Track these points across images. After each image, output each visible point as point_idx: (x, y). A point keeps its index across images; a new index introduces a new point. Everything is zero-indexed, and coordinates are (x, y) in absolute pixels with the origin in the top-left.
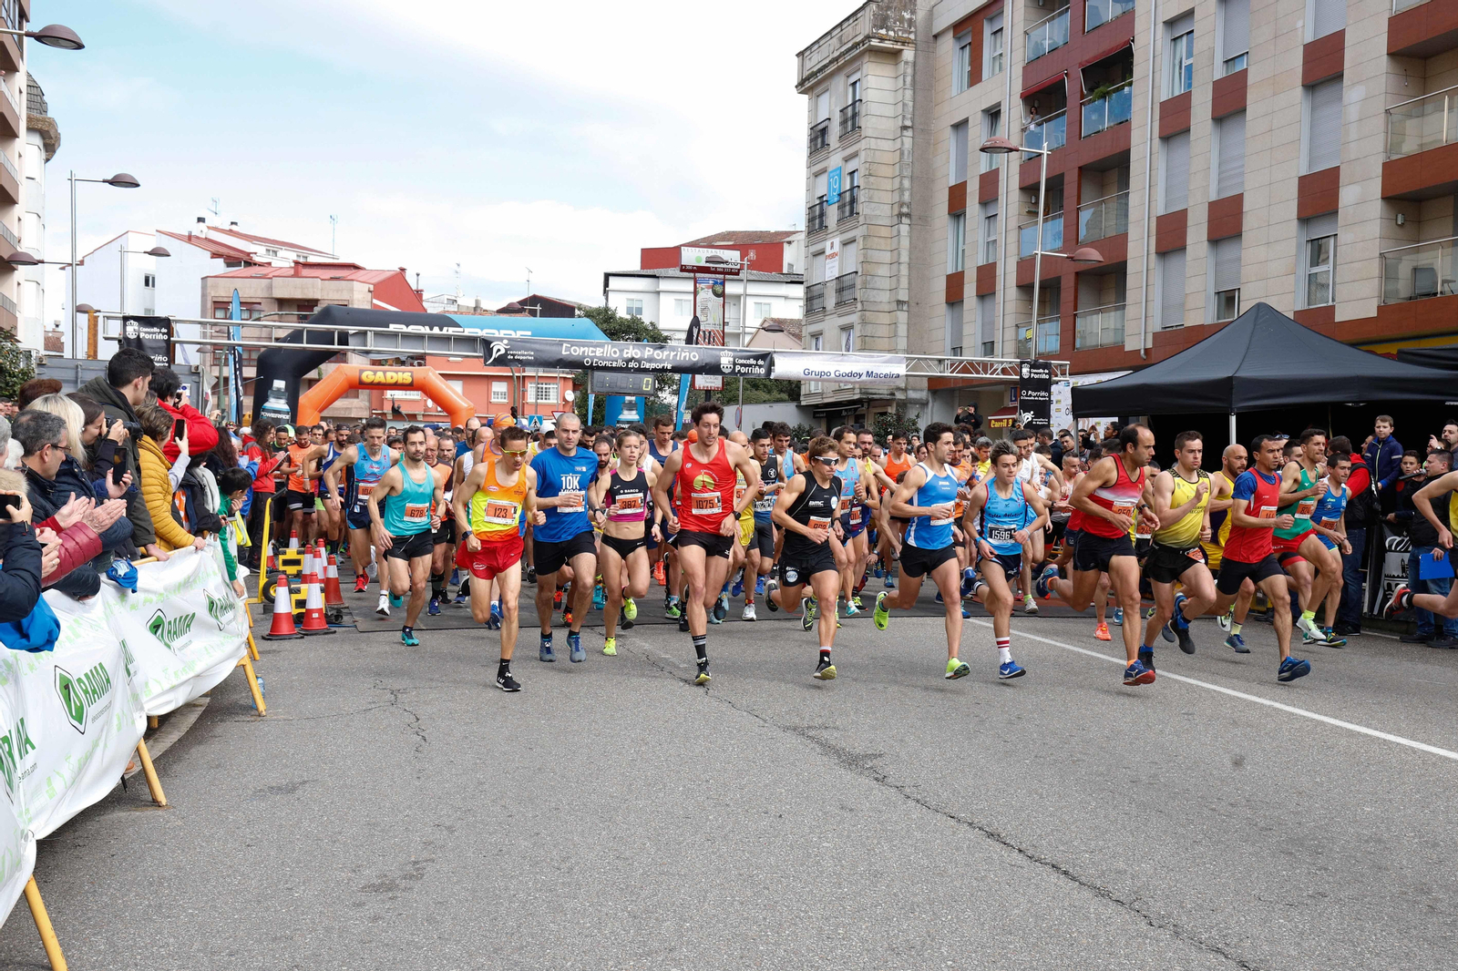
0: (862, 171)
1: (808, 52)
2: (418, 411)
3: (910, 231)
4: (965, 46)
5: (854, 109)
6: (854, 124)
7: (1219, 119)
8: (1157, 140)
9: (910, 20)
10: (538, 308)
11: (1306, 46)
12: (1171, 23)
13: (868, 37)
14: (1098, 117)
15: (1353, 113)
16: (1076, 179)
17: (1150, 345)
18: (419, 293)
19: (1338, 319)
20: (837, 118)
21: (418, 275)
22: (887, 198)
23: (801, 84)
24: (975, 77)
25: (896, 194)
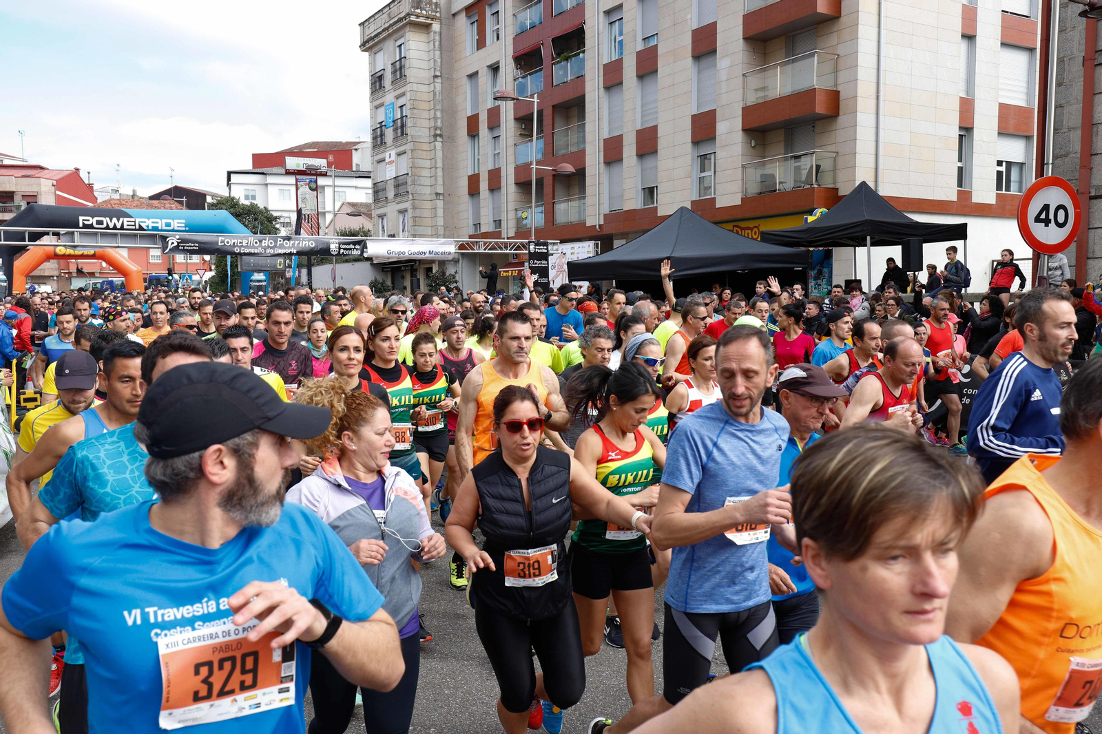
0: (408, 106)
1: (367, 23)
2: (96, 270)
3: (443, 146)
4: (474, 22)
5: (401, 63)
6: (401, 73)
7: (641, 76)
8: (602, 89)
9: (436, 3)
10: (184, 199)
11: (694, 32)
12: (608, 13)
13: (408, 15)
14: (563, 72)
15: (723, 75)
16: (551, 113)
17: (602, 222)
18: (90, 186)
19: (718, 205)
20: (389, 69)
21: (89, 173)
22: (426, 124)
23: (363, 45)
24: (481, 44)
25: (432, 121)
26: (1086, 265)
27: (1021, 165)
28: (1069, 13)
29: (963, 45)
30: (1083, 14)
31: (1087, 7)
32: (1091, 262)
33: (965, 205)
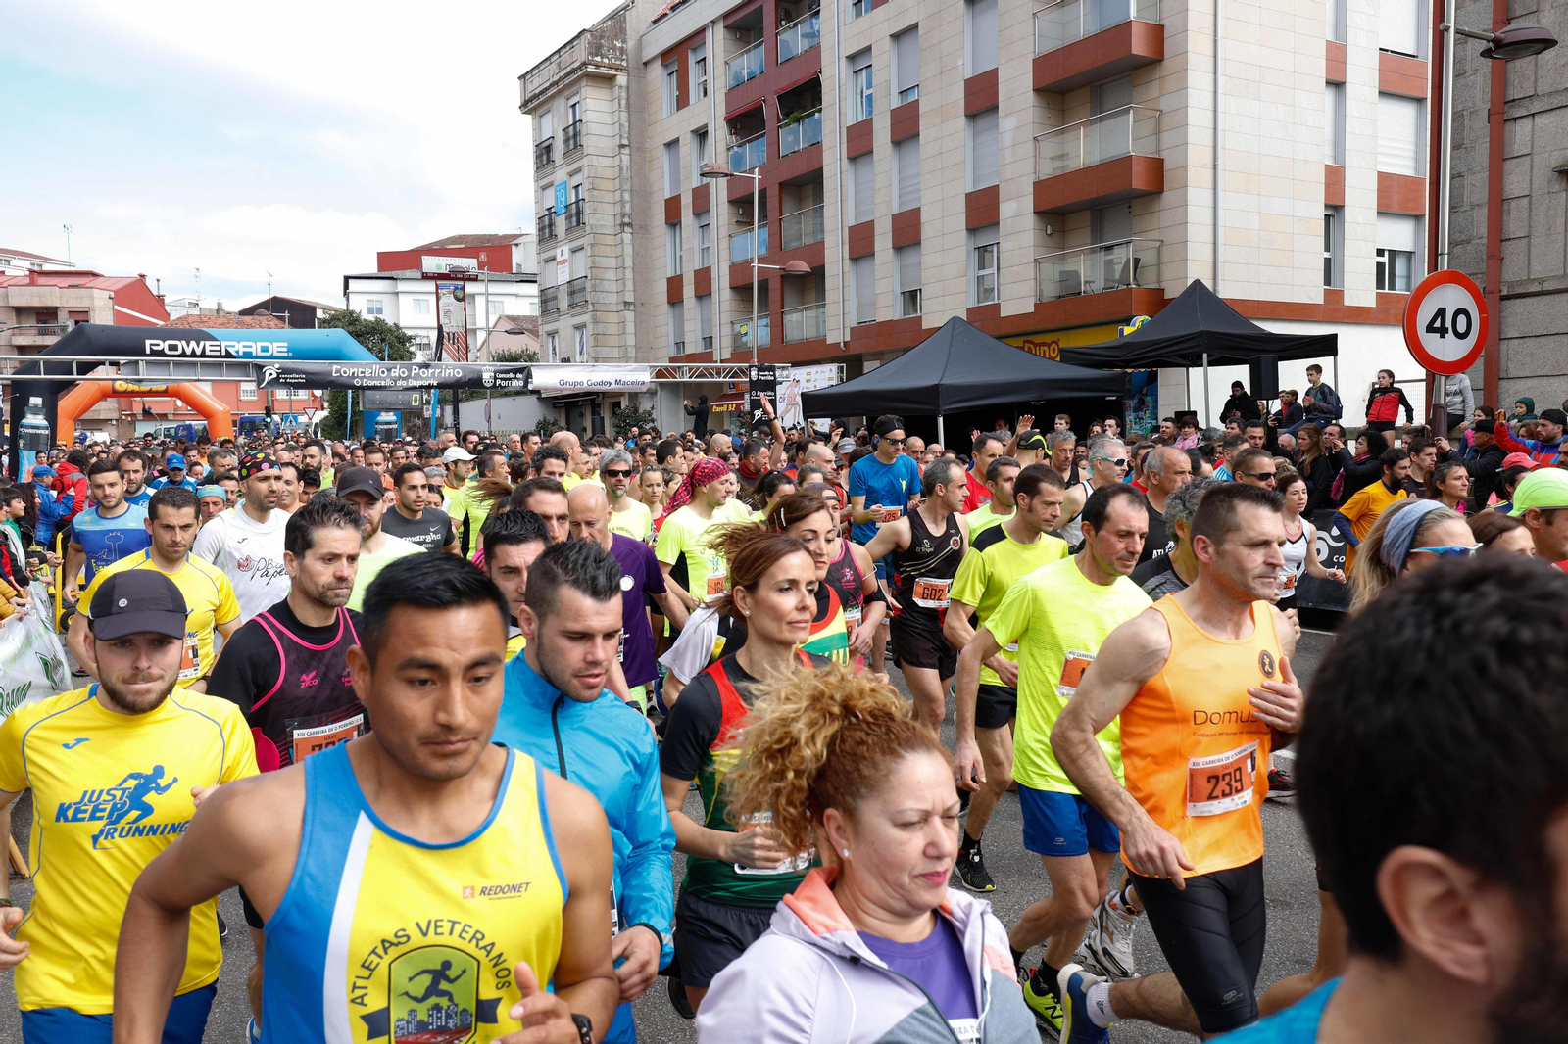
0: (586, 185)
1: (529, 76)
2: (168, 410)
3: (633, 240)
4: (673, 73)
5: (575, 129)
6: (576, 142)
7: (897, 143)
8: (845, 160)
9: (622, 48)
10: (287, 314)
11: (967, 82)
12: (852, 58)
13: (585, 64)
14: (793, 138)
15: (1007, 139)
16: (777, 193)
17: (848, 338)
18: (160, 299)
19: (1003, 315)
21: (158, 281)
22: (610, 209)
23: (524, 105)
24: (682, 101)
25: (618, 206)
26: (1497, 388)
27: (1409, 254)
28: (1469, 52)
29: (1329, 95)
30: (1486, 53)
31: (1491, 44)
32: (1503, 384)
33: (1335, 309)
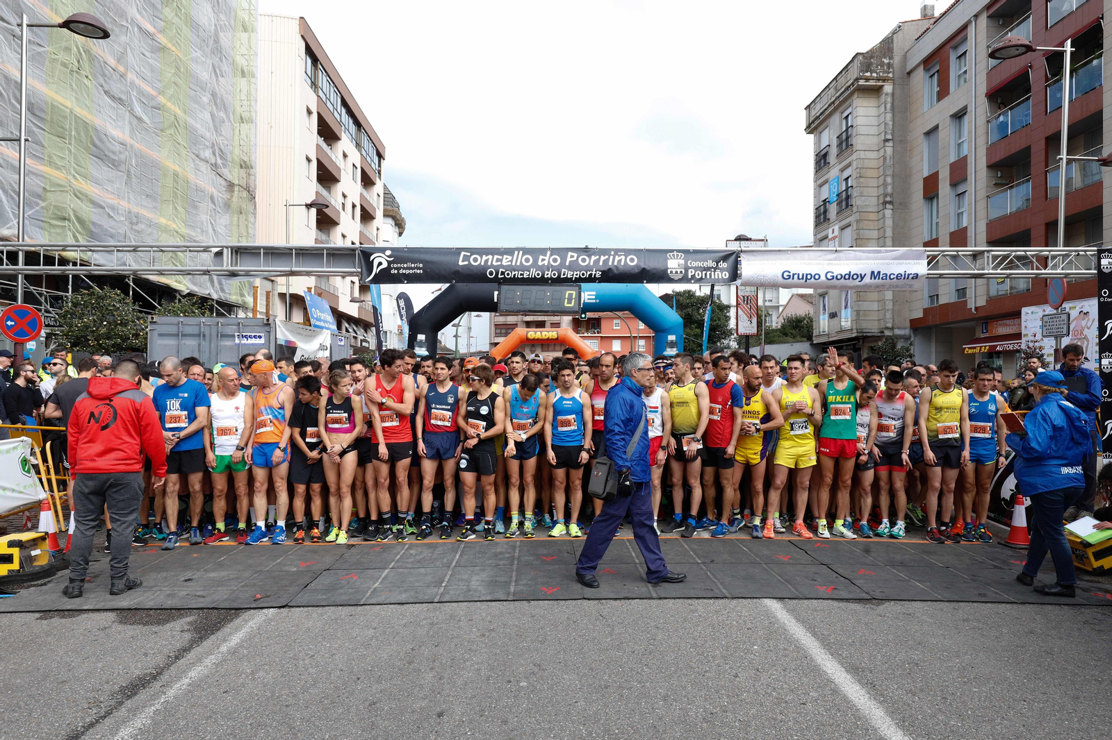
0: (854, 176)
1: (813, 104)
3: (893, 214)
4: (934, 74)
5: (847, 133)
6: (847, 144)
9: (889, 64)
13: (857, 80)
20: (835, 142)
22: (874, 192)
23: (808, 127)
25: (881, 189)
